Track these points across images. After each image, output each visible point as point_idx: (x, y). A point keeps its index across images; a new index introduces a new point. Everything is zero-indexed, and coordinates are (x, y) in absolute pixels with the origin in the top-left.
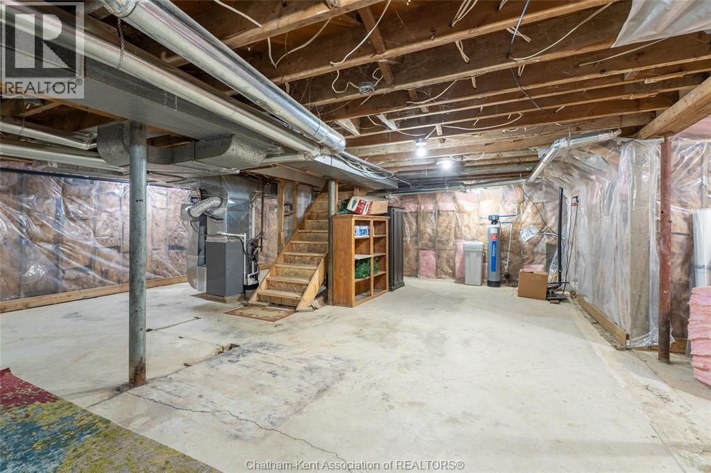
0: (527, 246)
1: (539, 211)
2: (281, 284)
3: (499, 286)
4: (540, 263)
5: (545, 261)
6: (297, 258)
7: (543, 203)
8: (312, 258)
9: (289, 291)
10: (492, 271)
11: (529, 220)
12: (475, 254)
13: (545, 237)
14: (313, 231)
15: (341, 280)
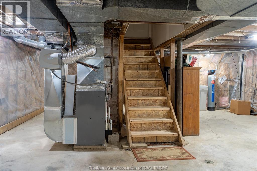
0: (222, 87)
1: (227, 68)
2: (143, 125)
3: (214, 110)
4: (227, 96)
5: (229, 95)
6: (140, 102)
7: (228, 64)
8: (155, 101)
9: (153, 129)
10: (212, 102)
11: (223, 73)
12: (204, 92)
13: (229, 81)
14: (140, 79)
15: (190, 116)
